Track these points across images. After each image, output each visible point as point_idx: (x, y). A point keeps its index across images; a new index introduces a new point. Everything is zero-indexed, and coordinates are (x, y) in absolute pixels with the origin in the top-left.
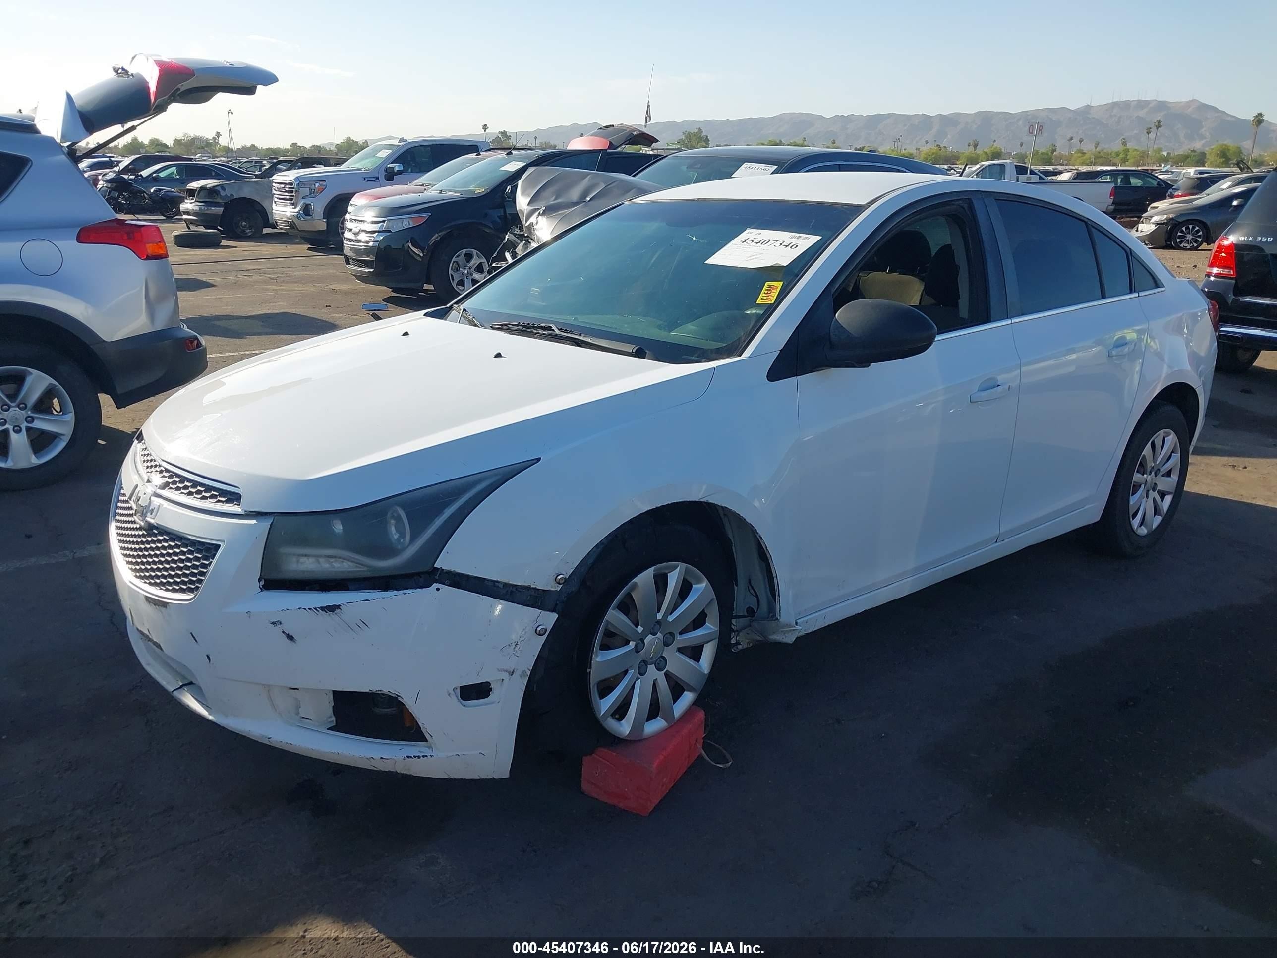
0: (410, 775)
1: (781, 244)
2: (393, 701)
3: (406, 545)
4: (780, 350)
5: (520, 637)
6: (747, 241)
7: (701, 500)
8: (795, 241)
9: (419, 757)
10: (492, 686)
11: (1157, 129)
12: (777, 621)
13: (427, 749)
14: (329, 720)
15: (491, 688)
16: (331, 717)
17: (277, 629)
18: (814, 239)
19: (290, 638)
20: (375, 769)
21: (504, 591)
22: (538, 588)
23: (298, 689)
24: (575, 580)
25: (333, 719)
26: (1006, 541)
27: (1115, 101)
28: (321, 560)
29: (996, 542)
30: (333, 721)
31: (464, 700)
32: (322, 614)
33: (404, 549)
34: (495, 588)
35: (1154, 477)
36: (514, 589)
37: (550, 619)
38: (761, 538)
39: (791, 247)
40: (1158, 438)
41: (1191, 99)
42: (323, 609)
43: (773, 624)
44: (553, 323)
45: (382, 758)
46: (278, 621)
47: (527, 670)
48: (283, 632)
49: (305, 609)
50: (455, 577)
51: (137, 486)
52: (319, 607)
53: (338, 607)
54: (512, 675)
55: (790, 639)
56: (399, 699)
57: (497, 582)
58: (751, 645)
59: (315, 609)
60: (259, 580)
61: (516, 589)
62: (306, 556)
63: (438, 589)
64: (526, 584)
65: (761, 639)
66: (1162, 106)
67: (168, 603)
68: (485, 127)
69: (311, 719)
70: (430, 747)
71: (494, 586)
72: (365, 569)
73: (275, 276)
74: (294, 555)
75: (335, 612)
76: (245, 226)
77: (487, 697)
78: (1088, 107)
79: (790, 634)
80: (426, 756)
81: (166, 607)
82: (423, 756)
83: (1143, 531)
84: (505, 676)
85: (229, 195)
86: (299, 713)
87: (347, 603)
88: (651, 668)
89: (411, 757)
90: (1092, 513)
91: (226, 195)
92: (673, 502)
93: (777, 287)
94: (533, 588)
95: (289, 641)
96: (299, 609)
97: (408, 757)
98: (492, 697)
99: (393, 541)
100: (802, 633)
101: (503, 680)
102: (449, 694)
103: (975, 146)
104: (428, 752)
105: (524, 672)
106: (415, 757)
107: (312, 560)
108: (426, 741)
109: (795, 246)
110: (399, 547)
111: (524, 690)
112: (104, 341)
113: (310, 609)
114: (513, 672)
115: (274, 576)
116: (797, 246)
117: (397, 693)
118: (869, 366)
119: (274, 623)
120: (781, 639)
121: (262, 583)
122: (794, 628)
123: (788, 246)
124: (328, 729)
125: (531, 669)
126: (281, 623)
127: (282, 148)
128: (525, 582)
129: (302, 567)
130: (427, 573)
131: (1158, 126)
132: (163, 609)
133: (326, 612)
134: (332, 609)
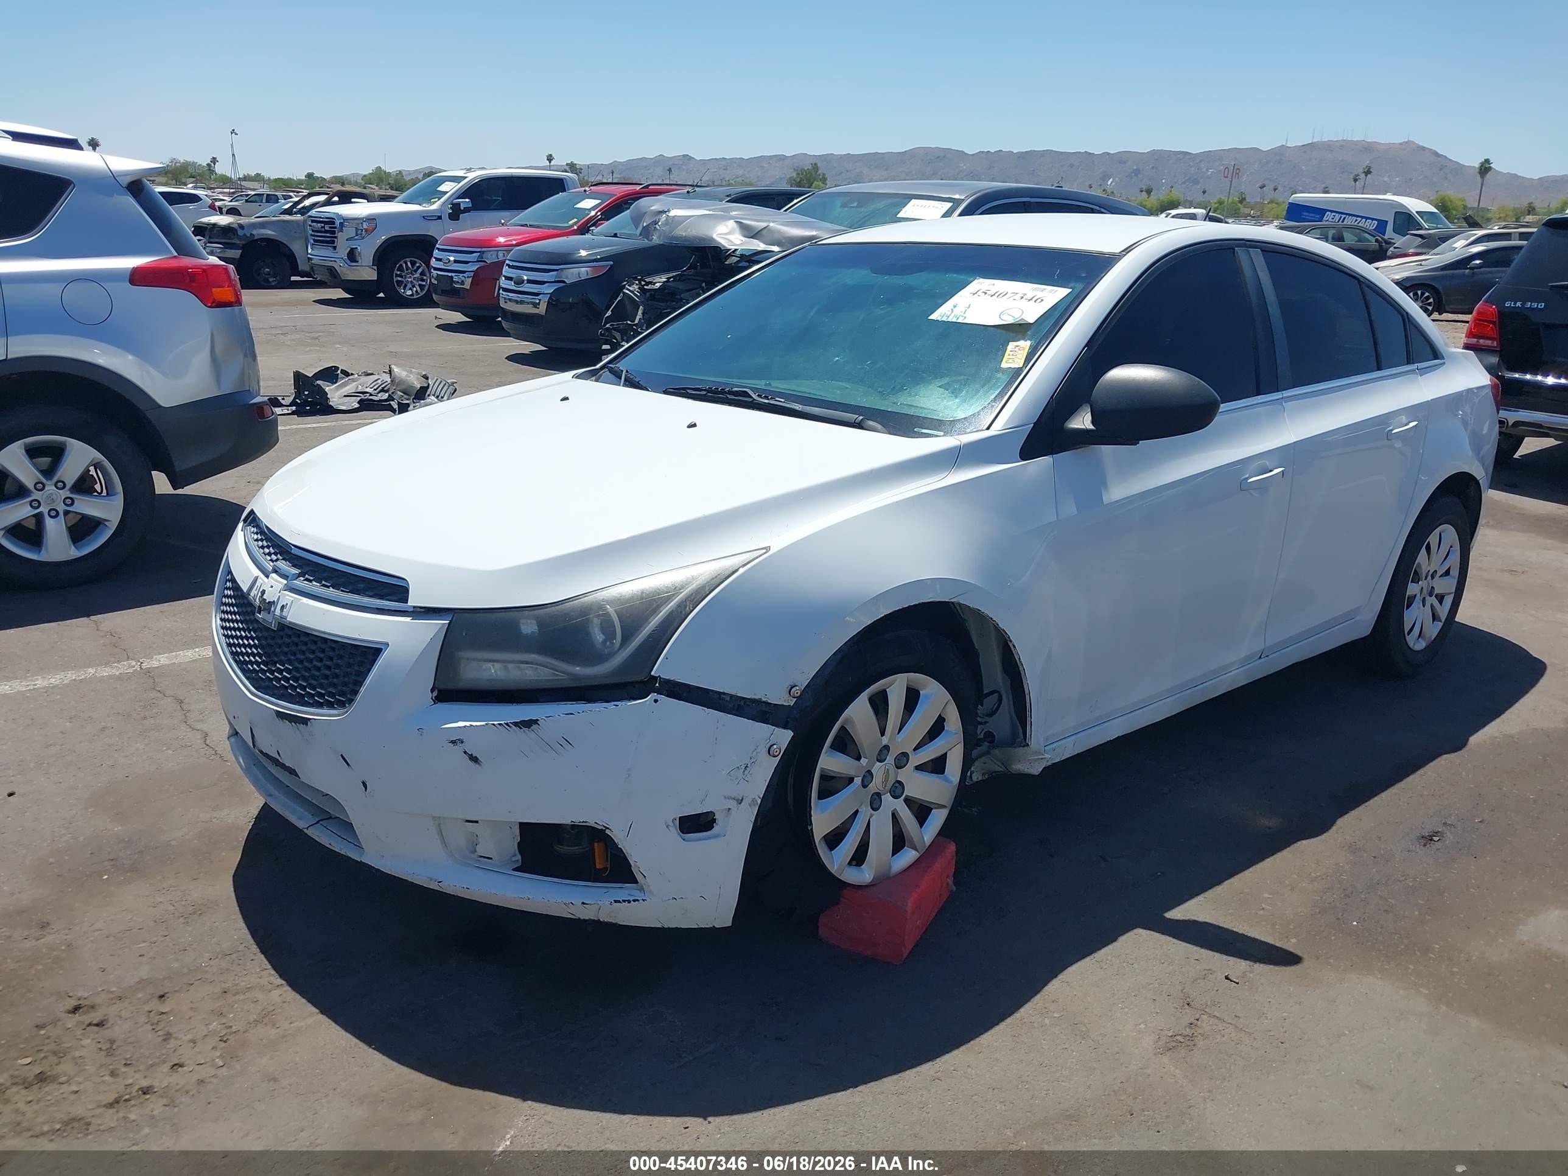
0: (616, 924)
1: (1022, 298)
2: (598, 836)
3: (616, 649)
4: (1034, 423)
5: (751, 758)
6: (979, 293)
7: (952, 600)
8: (1039, 295)
9: (629, 902)
10: (717, 817)
11: (1366, 176)
12: (1026, 748)
13: (638, 891)
14: (514, 859)
15: (715, 819)
16: (515, 855)
17: (459, 748)
18: (1061, 293)
19: (474, 759)
20: (573, 917)
21: (731, 706)
22: (769, 701)
23: (477, 822)
24: (810, 693)
25: (519, 857)
26: (1270, 657)
27: (1315, 140)
28: (510, 666)
29: (1260, 657)
30: (518, 861)
31: (683, 833)
32: (515, 731)
33: (612, 654)
34: (721, 701)
35: (1430, 581)
36: (742, 703)
37: (784, 737)
38: (1014, 646)
39: (1035, 301)
40: (1433, 539)
41: (1406, 140)
42: (516, 724)
43: (1021, 750)
44: (750, 388)
45: (583, 903)
46: (459, 740)
47: (757, 798)
48: (465, 752)
49: (493, 724)
50: (674, 687)
51: (256, 579)
52: (512, 722)
53: (536, 722)
54: (740, 804)
55: (1036, 769)
56: (607, 832)
57: (724, 693)
58: (986, 777)
59: (507, 724)
60: (432, 691)
61: (745, 702)
62: (490, 661)
63: (656, 701)
64: (757, 697)
65: (1001, 769)
66: (1368, 148)
67: (310, 719)
68: (550, 158)
69: (491, 859)
70: (642, 889)
71: (720, 698)
72: (565, 677)
73: (316, 335)
74: (474, 660)
75: (532, 728)
76: (269, 273)
77: (711, 830)
78: (1283, 148)
79: (1037, 763)
80: (638, 900)
81: (307, 724)
82: (634, 901)
83: (1421, 645)
84: (732, 804)
85: (248, 235)
86: (476, 851)
87: (547, 717)
88: (887, 798)
89: (619, 902)
90: (1363, 624)
91: (245, 235)
92: (921, 602)
93: (1024, 349)
94: (764, 702)
95: (472, 764)
97: (616, 901)
98: (717, 829)
99: (599, 646)
100: (1049, 763)
101: (729, 809)
102: (667, 826)
103: (1149, 192)
104: (638, 895)
105: (754, 800)
106: (624, 901)
107: (498, 665)
108: (635, 881)
109: (1040, 300)
110: (606, 651)
111: (753, 821)
112: (161, 406)
113: (500, 724)
114: (742, 800)
115: (451, 686)
116: (1042, 300)
117: (605, 825)
118: (1138, 443)
119: (453, 742)
120: (1026, 770)
121: (435, 694)
122: (1043, 757)
123: (1031, 299)
124: (513, 870)
125: (761, 796)
126: (462, 742)
127: (295, 178)
128: (755, 694)
129: (485, 675)
130: (642, 682)
131: (1368, 172)
132: (301, 726)
133: (521, 728)
134: (528, 724)
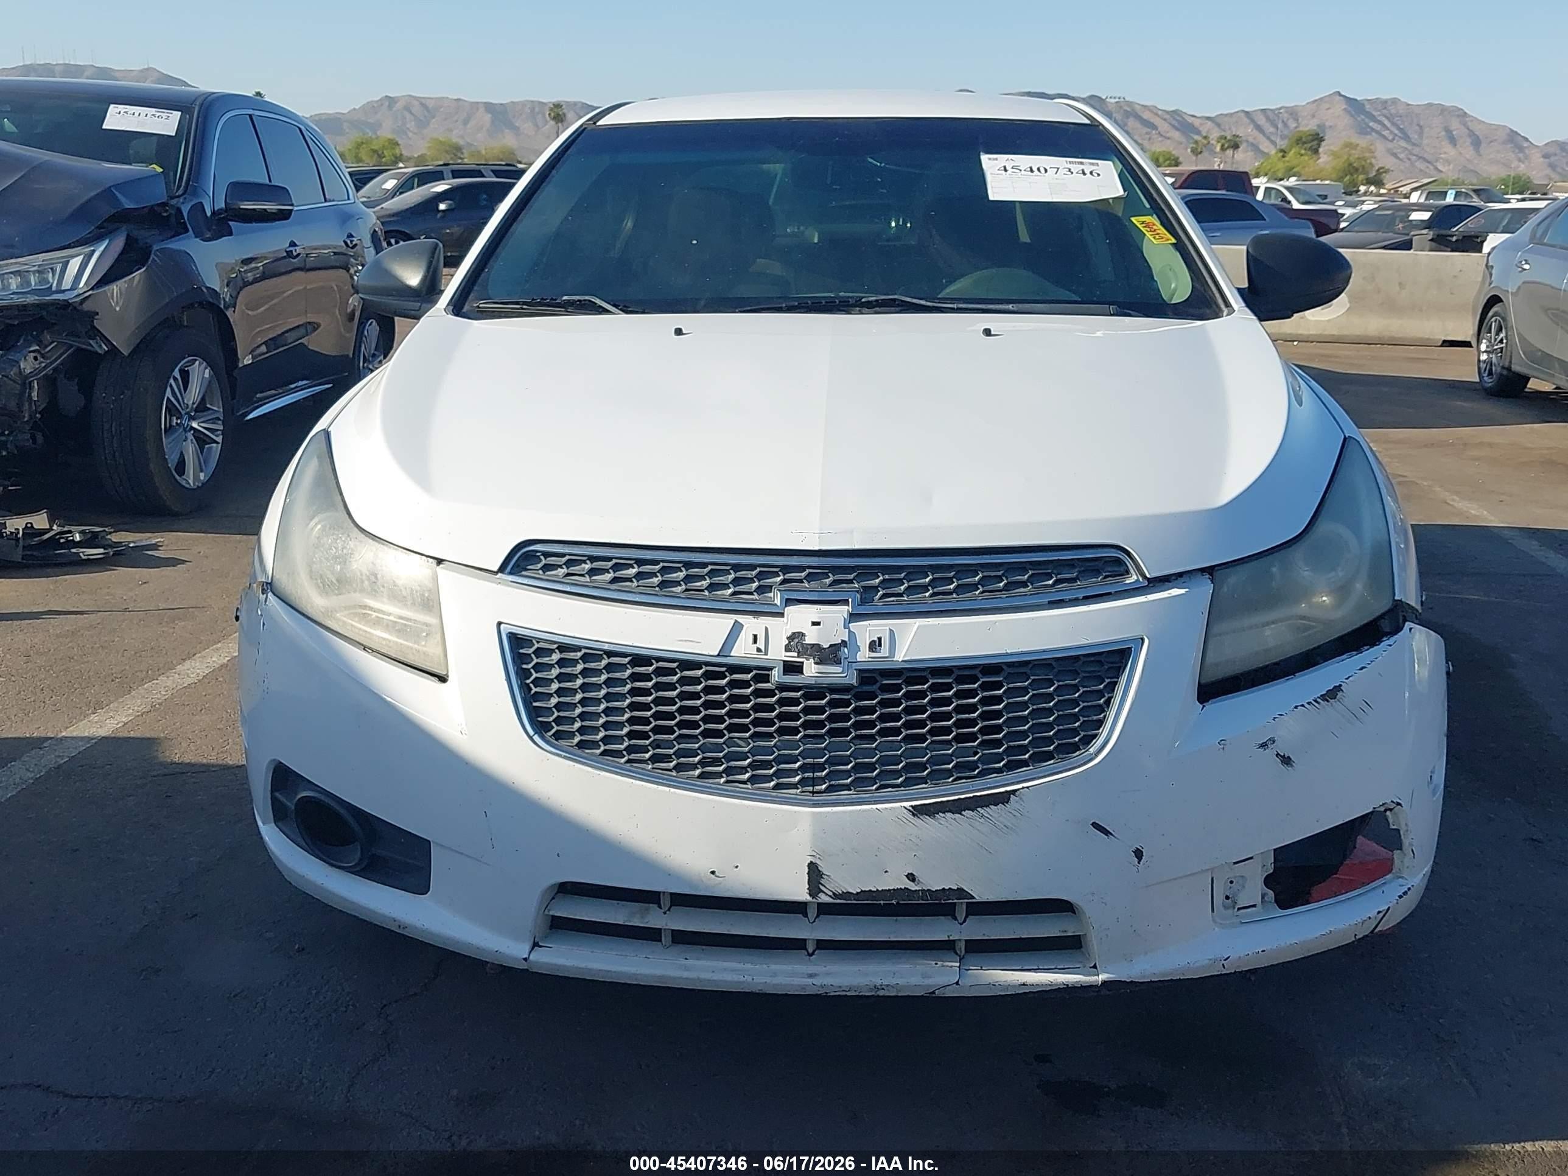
14: (1266, 899)
16: (1265, 894)
17: (1270, 753)
19: (1286, 761)
25: (1270, 895)
30: (1270, 899)
32: (1325, 709)
42: (1323, 697)
46: (1269, 740)
48: (1278, 755)
49: (1303, 706)
52: (1319, 696)
53: (1338, 688)
63: (1409, 633)
67: (1014, 791)
69: (1254, 906)
75: (1338, 696)
81: (1007, 802)
87: (1347, 679)
95: (1284, 768)
96: (1296, 707)
97: (1400, 897)
102: (1428, 784)
113: (1309, 703)
119: (1264, 745)
124: (1283, 909)
126: (1273, 742)
130: (1390, 611)
133: (1328, 701)
134: (1332, 694)
